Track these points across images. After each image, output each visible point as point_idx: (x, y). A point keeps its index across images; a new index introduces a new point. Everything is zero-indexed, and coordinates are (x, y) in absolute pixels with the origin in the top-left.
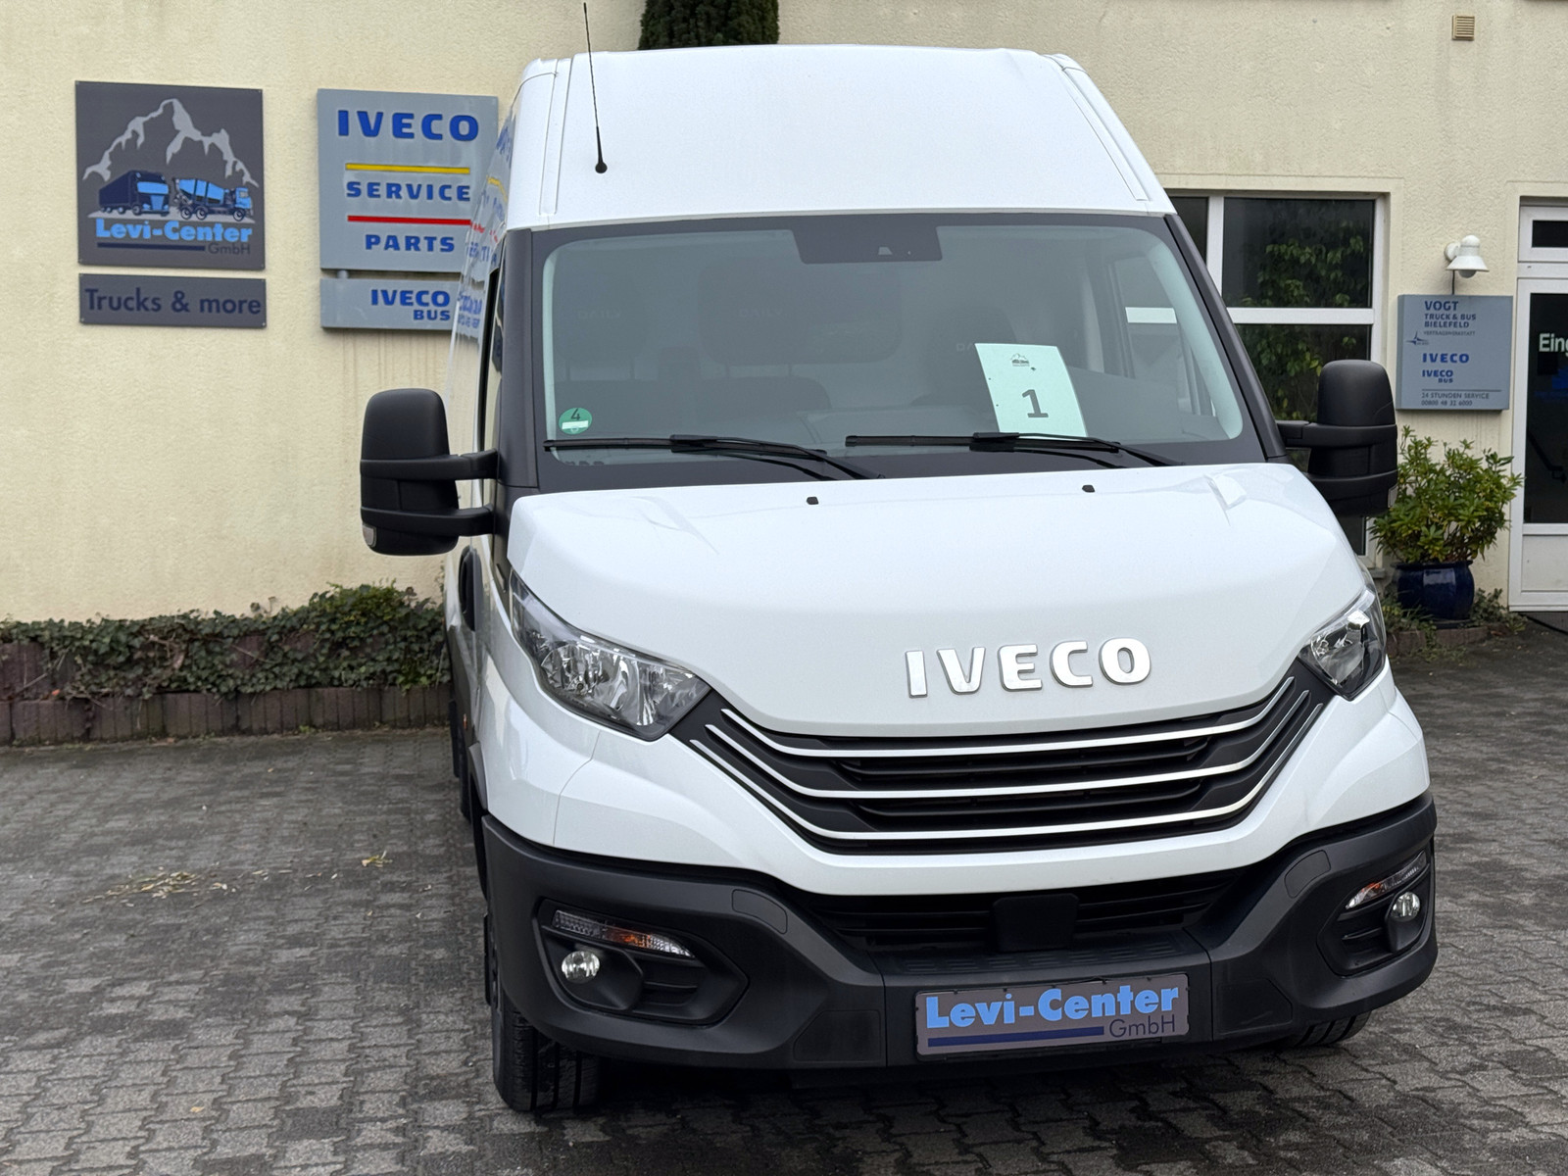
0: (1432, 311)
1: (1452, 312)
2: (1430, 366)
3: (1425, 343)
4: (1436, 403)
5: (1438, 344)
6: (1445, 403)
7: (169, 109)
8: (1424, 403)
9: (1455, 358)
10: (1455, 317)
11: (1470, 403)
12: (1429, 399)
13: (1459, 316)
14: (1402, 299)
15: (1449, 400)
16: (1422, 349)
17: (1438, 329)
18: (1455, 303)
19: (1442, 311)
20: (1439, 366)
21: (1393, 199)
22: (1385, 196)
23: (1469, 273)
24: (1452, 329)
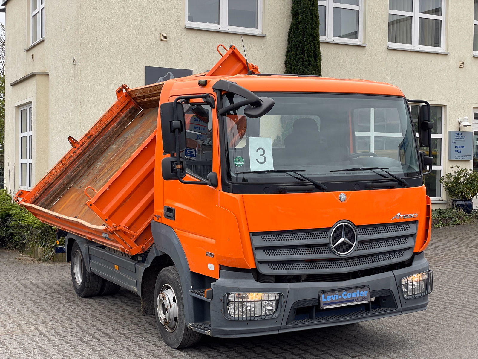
0: (457, 135)
1: (461, 136)
2: (457, 149)
3: (456, 143)
4: (458, 158)
5: (459, 144)
6: (459, 158)
7: (169, 74)
8: (455, 158)
9: (462, 147)
10: (461, 137)
11: (465, 158)
12: (456, 157)
13: (462, 137)
14: (450, 132)
15: (460, 158)
16: (455, 145)
17: (458, 140)
18: (461, 133)
19: (459, 135)
20: (458, 149)
21: (447, 106)
22: (445, 106)
23: (466, 126)
24: (461, 140)
